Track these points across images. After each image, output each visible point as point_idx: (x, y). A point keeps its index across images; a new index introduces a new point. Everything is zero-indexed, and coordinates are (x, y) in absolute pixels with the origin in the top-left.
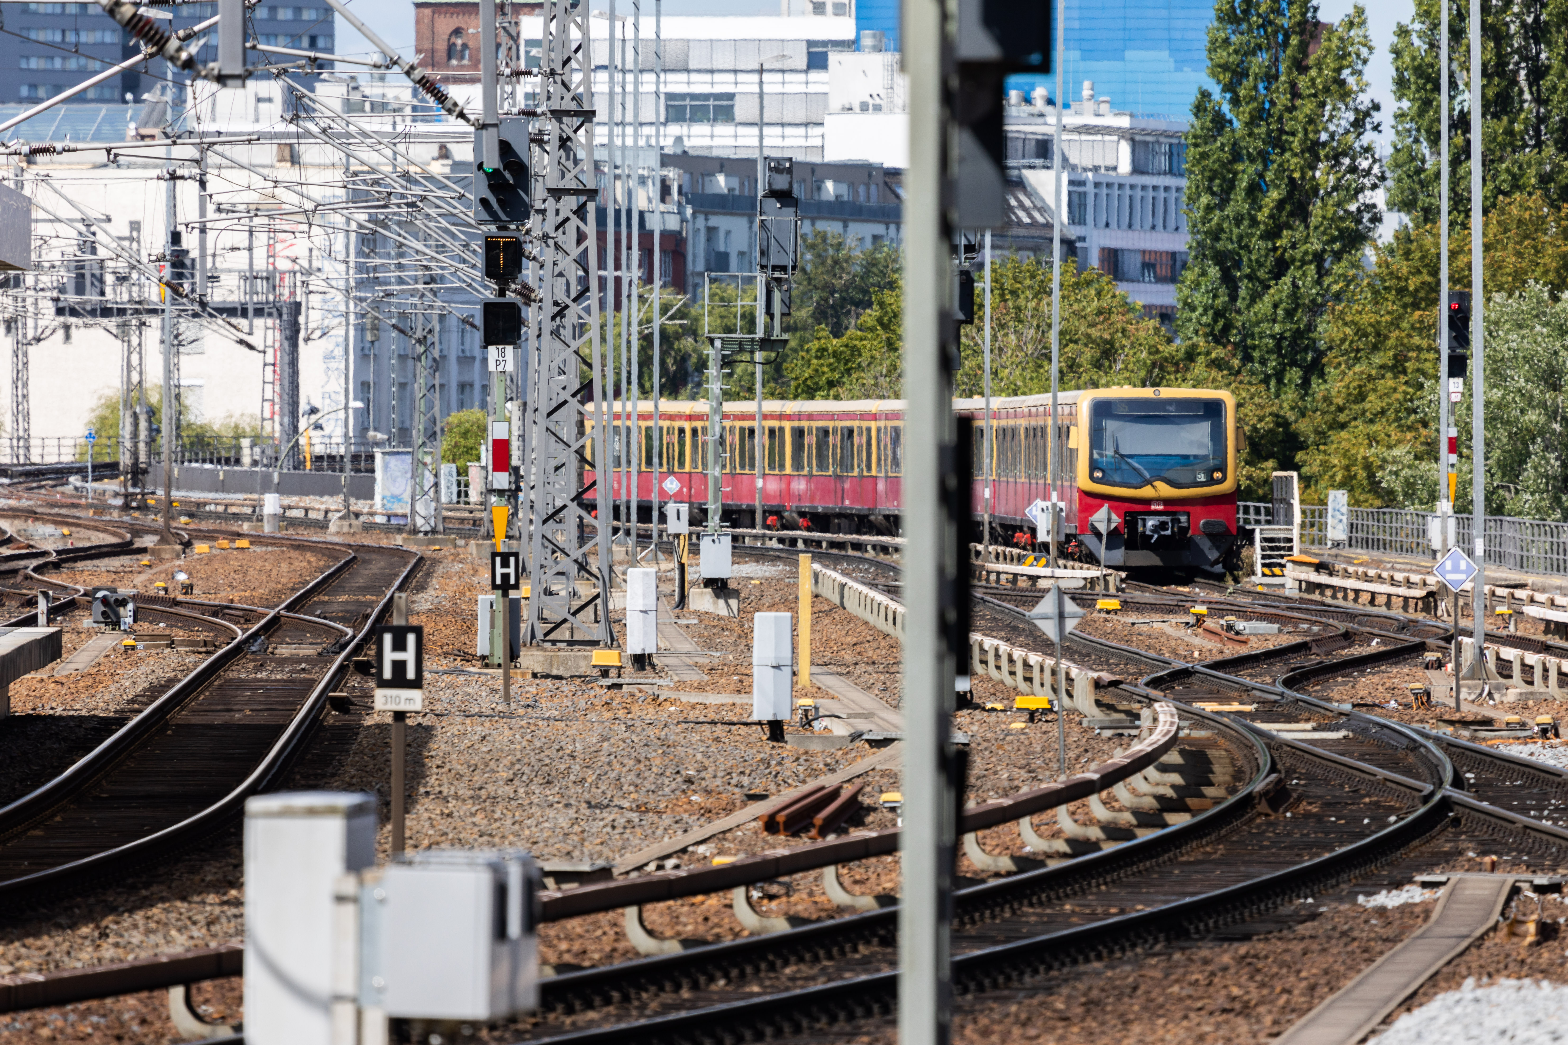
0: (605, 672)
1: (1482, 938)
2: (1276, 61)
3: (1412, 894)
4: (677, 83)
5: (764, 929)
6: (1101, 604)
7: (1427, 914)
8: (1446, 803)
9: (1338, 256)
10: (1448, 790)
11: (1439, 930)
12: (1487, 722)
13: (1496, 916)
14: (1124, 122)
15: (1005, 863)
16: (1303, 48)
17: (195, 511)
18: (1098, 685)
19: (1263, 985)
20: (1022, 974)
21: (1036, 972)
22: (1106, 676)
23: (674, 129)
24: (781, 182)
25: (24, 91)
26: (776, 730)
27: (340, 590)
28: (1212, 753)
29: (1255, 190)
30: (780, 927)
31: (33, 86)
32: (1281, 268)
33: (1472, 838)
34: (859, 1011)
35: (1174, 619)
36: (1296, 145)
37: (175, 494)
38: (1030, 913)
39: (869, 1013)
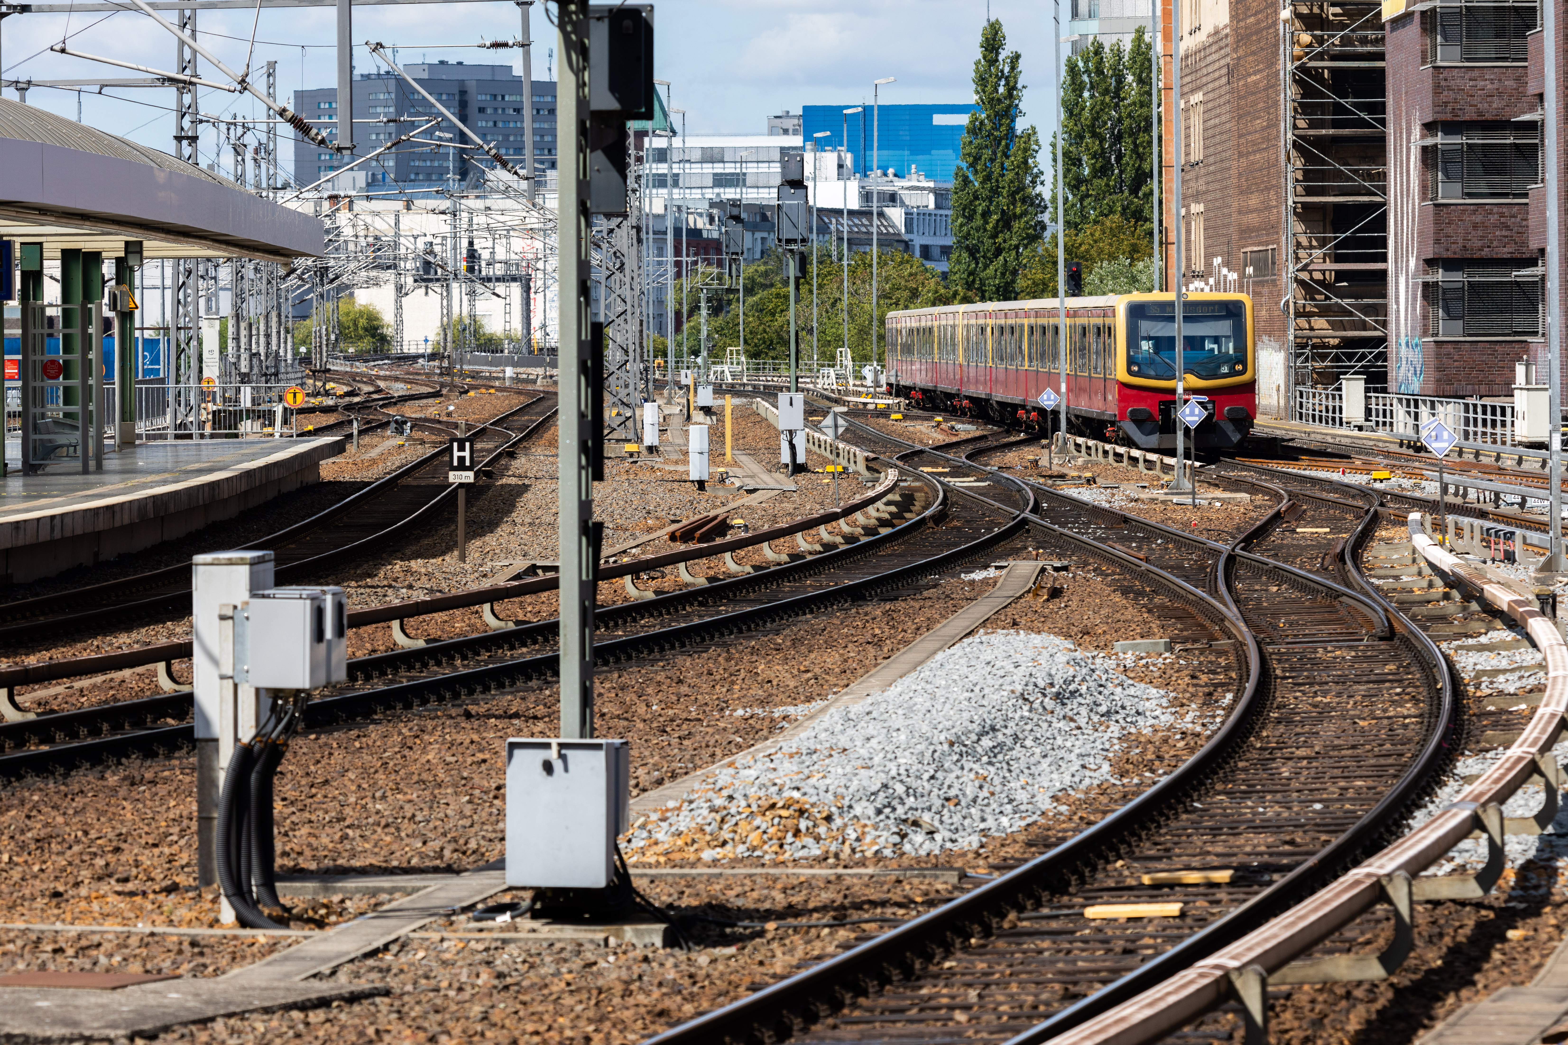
0: (631, 455)
1: (1020, 597)
2: (994, 153)
3: (992, 572)
4: (719, 168)
5: (641, 597)
6: (893, 416)
7: (995, 583)
8: (1025, 521)
9: (1026, 247)
10: (1027, 514)
11: (998, 594)
12: (1062, 477)
13: (1031, 584)
14: (931, 184)
15: (784, 558)
16: (1007, 146)
17: (475, 375)
18: (867, 459)
19: (893, 627)
20: (765, 622)
21: (774, 621)
22: (872, 455)
23: (716, 190)
24: (735, 212)
25: (413, 177)
26: (701, 485)
27: (527, 414)
28: (917, 495)
29: (986, 214)
30: (650, 596)
31: (417, 174)
32: (998, 251)
33: (1034, 539)
34: (667, 646)
35: (926, 424)
36: (1005, 192)
37: (465, 367)
38: (787, 586)
39: (673, 647)
